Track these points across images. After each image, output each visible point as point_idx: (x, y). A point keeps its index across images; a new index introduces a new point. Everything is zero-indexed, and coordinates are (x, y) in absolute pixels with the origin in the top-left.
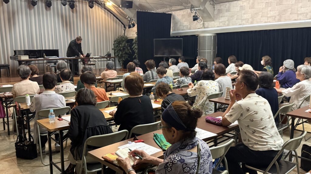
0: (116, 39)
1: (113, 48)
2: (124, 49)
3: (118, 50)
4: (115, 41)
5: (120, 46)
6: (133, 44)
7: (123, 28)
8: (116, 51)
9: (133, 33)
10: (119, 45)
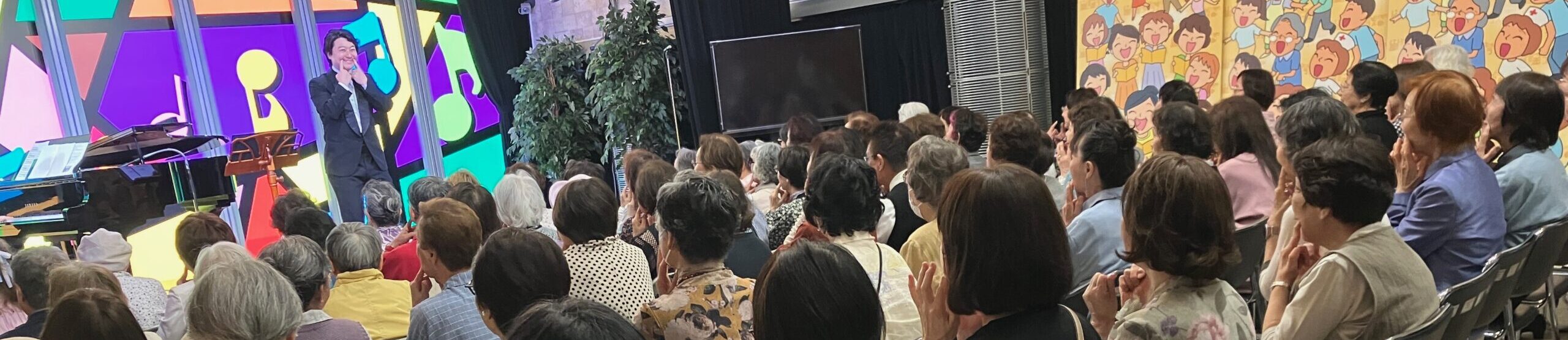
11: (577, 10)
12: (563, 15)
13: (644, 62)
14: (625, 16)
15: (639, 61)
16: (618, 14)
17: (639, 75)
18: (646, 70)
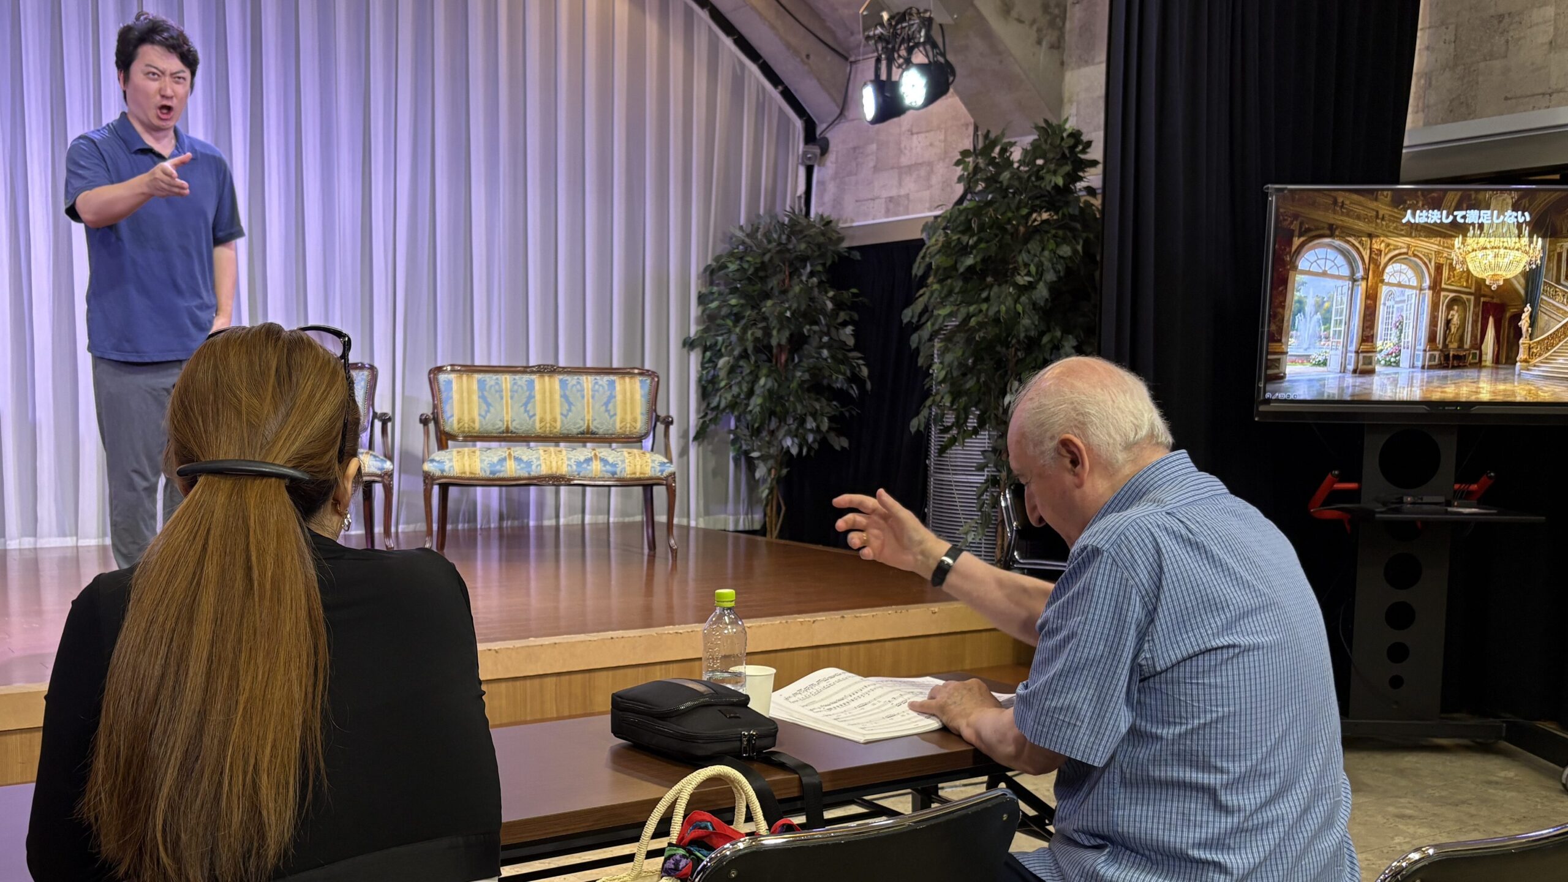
0: (723, 248)
1: (693, 330)
2: (797, 342)
3: (744, 355)
4: (711, 273)
5: (765, 319)
6: (922, 282)
7: (799, 145)
8: (722, 362)
9: (894, 193)
10: (756, 307)
11: (905, 161)
12: (876, 169)
13: (1043, 250)
14: (1016, 155)
15: (1034, 246)
16: (1004, 150)
17: (1029, 274)
18: (1047, 264)
